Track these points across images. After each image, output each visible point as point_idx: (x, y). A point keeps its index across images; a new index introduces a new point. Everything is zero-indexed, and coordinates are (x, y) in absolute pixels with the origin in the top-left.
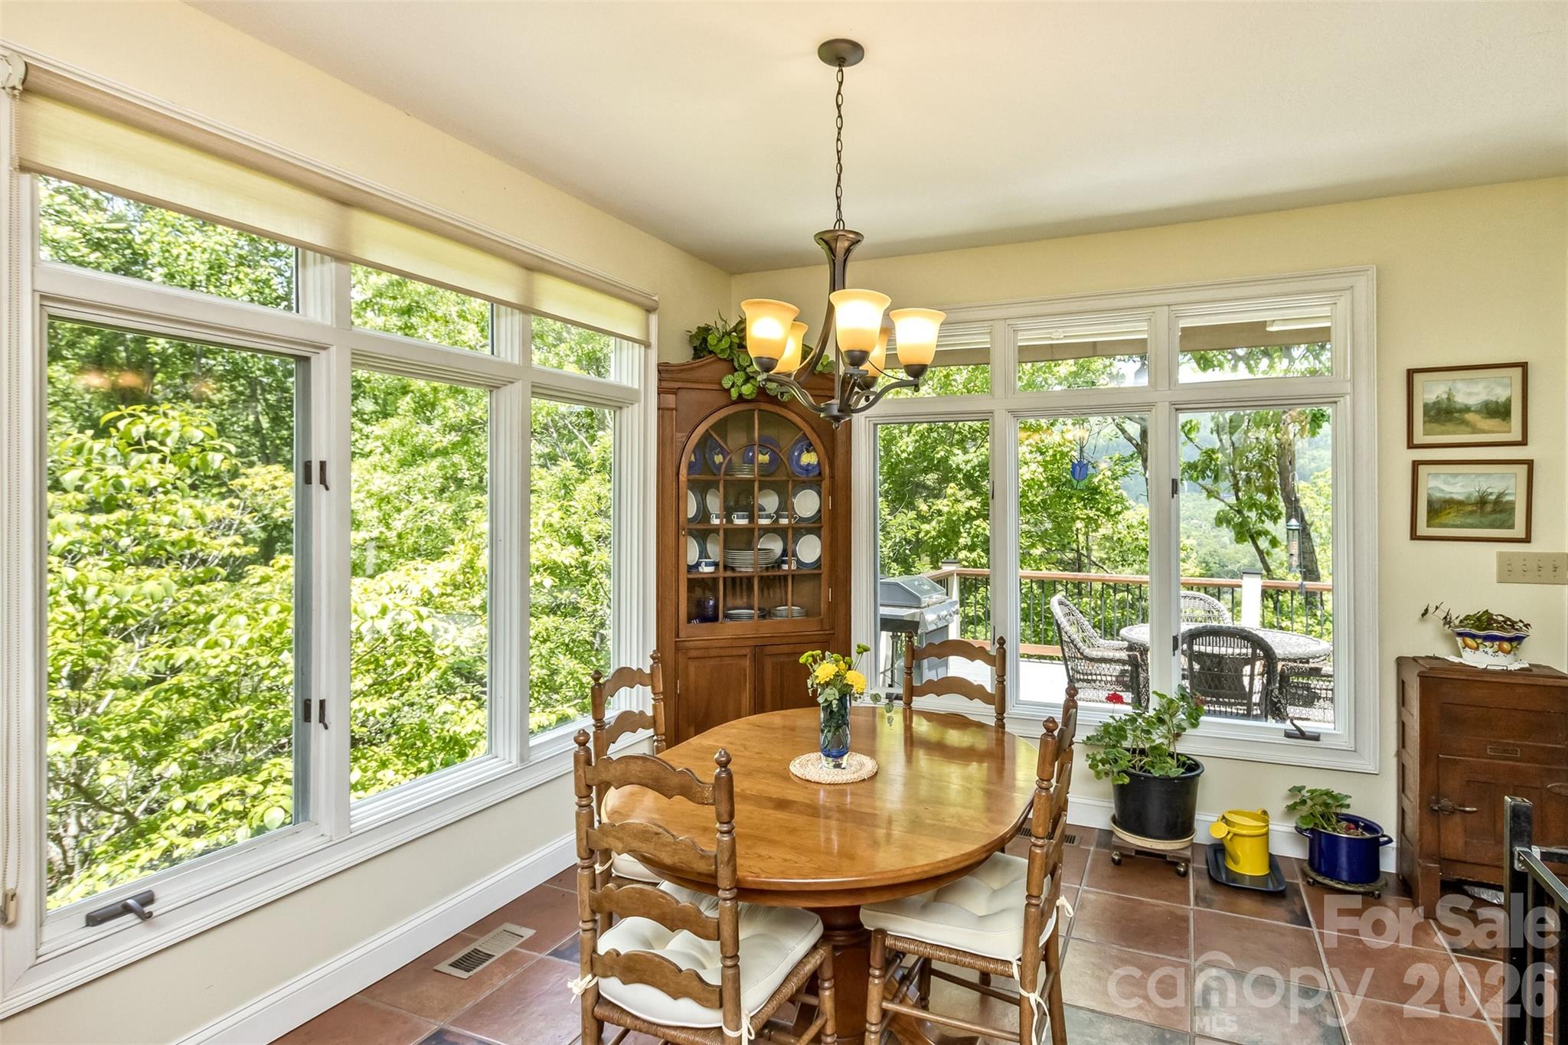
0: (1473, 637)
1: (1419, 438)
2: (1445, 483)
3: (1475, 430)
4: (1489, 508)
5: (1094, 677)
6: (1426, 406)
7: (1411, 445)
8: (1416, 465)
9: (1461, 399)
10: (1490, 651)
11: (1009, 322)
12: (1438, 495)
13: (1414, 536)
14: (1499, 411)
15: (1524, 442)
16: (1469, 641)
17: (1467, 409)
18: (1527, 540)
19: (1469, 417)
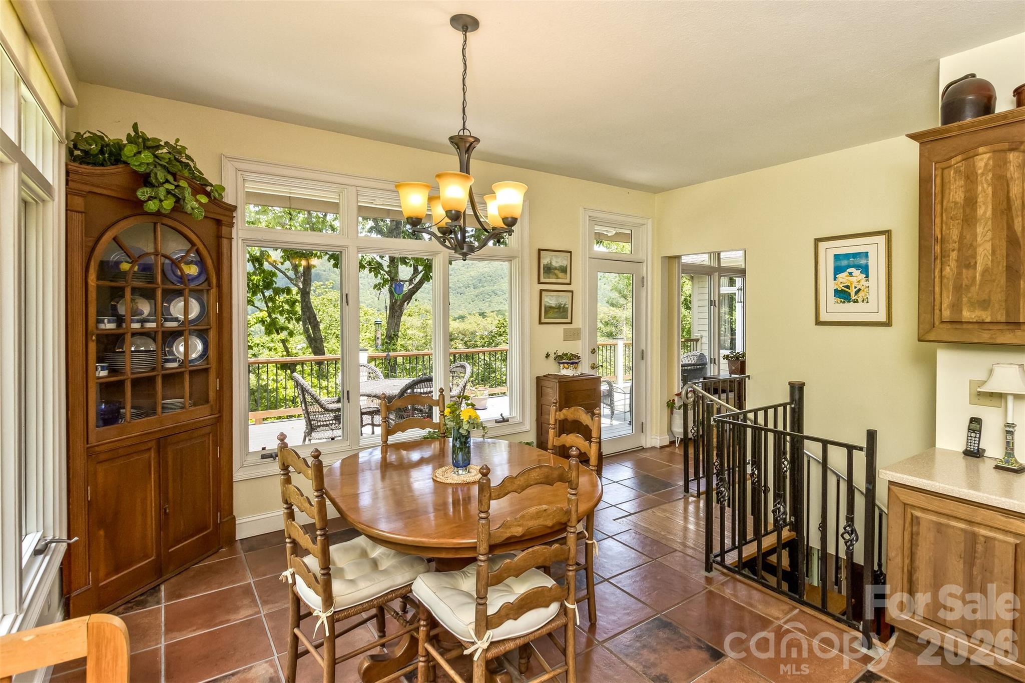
0: (567, 363)
1: (542, 280)
2: (550, 300)
3: (558, 278)
4: (561, 310)
5: (328, 423)
6: (544, 265)
7: (539, 283)
8: (541, 291)
9: (554, 264)
10: (572, 368)
11: (358, 188)
12: (548, 304)
13: (540, 323)
14: (564, 270)
15: (570, 284)
16: (566, 365)
17: (556, 269)
18: (571, 323)
19: (556, 271)
